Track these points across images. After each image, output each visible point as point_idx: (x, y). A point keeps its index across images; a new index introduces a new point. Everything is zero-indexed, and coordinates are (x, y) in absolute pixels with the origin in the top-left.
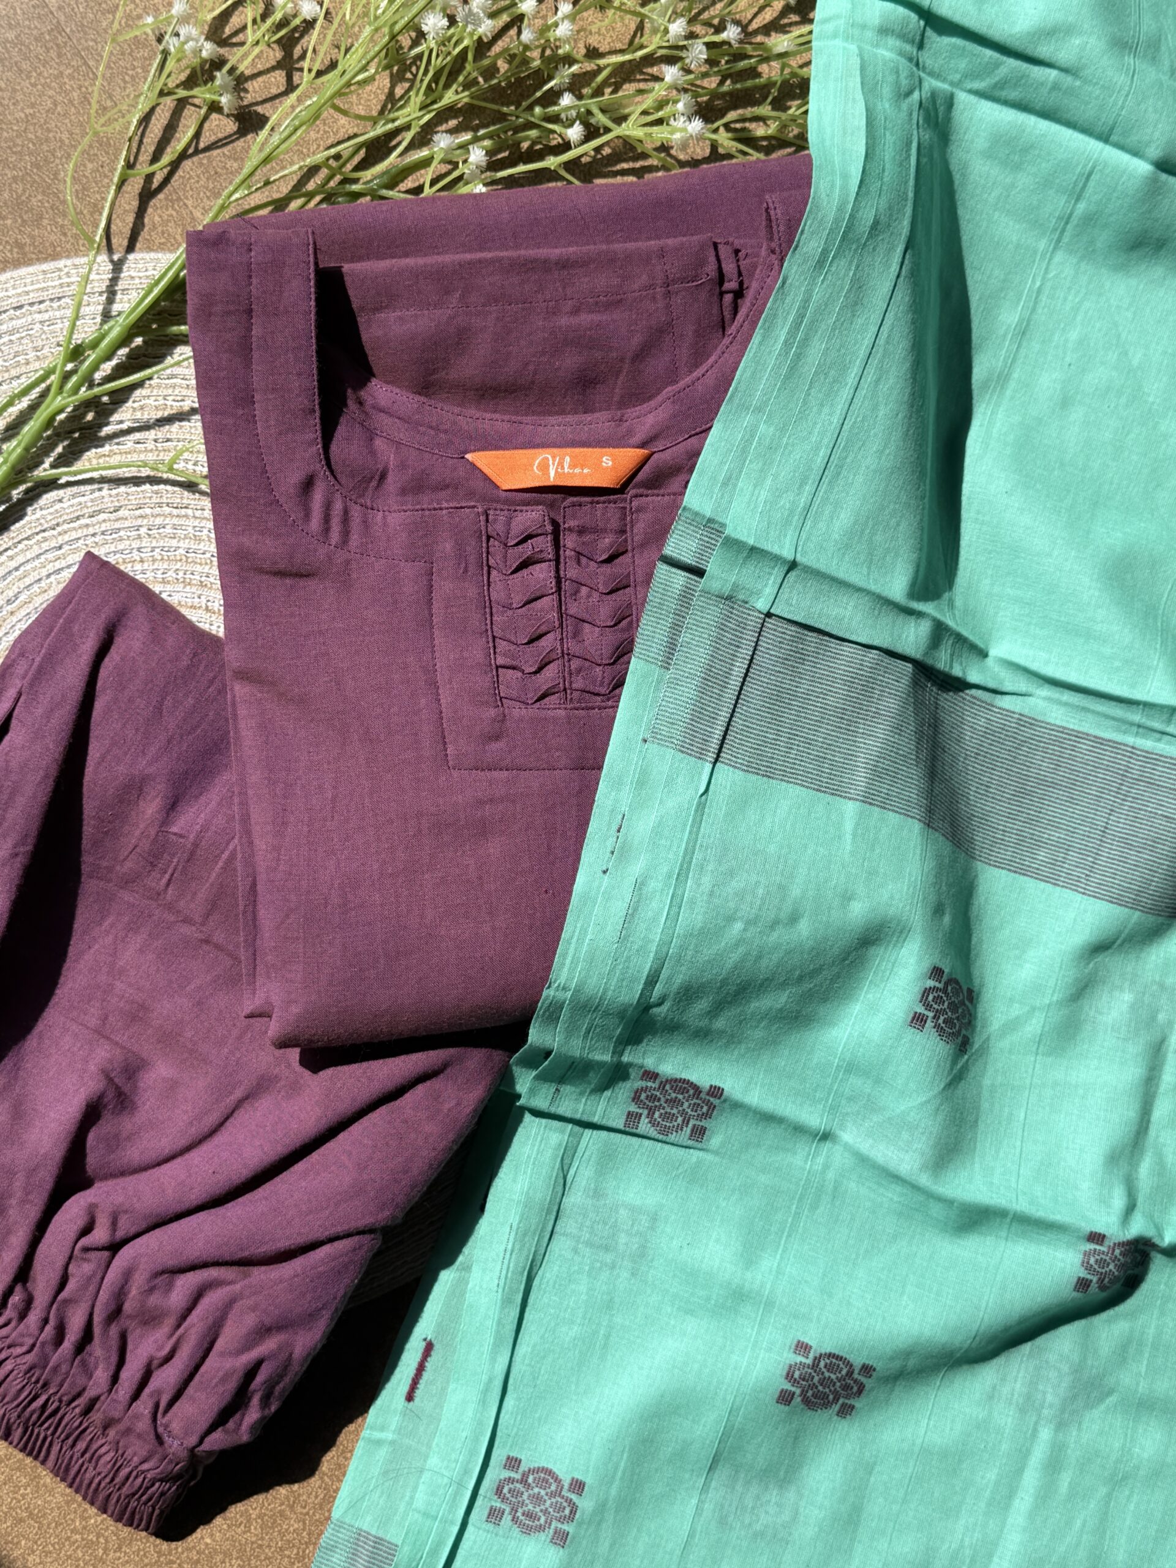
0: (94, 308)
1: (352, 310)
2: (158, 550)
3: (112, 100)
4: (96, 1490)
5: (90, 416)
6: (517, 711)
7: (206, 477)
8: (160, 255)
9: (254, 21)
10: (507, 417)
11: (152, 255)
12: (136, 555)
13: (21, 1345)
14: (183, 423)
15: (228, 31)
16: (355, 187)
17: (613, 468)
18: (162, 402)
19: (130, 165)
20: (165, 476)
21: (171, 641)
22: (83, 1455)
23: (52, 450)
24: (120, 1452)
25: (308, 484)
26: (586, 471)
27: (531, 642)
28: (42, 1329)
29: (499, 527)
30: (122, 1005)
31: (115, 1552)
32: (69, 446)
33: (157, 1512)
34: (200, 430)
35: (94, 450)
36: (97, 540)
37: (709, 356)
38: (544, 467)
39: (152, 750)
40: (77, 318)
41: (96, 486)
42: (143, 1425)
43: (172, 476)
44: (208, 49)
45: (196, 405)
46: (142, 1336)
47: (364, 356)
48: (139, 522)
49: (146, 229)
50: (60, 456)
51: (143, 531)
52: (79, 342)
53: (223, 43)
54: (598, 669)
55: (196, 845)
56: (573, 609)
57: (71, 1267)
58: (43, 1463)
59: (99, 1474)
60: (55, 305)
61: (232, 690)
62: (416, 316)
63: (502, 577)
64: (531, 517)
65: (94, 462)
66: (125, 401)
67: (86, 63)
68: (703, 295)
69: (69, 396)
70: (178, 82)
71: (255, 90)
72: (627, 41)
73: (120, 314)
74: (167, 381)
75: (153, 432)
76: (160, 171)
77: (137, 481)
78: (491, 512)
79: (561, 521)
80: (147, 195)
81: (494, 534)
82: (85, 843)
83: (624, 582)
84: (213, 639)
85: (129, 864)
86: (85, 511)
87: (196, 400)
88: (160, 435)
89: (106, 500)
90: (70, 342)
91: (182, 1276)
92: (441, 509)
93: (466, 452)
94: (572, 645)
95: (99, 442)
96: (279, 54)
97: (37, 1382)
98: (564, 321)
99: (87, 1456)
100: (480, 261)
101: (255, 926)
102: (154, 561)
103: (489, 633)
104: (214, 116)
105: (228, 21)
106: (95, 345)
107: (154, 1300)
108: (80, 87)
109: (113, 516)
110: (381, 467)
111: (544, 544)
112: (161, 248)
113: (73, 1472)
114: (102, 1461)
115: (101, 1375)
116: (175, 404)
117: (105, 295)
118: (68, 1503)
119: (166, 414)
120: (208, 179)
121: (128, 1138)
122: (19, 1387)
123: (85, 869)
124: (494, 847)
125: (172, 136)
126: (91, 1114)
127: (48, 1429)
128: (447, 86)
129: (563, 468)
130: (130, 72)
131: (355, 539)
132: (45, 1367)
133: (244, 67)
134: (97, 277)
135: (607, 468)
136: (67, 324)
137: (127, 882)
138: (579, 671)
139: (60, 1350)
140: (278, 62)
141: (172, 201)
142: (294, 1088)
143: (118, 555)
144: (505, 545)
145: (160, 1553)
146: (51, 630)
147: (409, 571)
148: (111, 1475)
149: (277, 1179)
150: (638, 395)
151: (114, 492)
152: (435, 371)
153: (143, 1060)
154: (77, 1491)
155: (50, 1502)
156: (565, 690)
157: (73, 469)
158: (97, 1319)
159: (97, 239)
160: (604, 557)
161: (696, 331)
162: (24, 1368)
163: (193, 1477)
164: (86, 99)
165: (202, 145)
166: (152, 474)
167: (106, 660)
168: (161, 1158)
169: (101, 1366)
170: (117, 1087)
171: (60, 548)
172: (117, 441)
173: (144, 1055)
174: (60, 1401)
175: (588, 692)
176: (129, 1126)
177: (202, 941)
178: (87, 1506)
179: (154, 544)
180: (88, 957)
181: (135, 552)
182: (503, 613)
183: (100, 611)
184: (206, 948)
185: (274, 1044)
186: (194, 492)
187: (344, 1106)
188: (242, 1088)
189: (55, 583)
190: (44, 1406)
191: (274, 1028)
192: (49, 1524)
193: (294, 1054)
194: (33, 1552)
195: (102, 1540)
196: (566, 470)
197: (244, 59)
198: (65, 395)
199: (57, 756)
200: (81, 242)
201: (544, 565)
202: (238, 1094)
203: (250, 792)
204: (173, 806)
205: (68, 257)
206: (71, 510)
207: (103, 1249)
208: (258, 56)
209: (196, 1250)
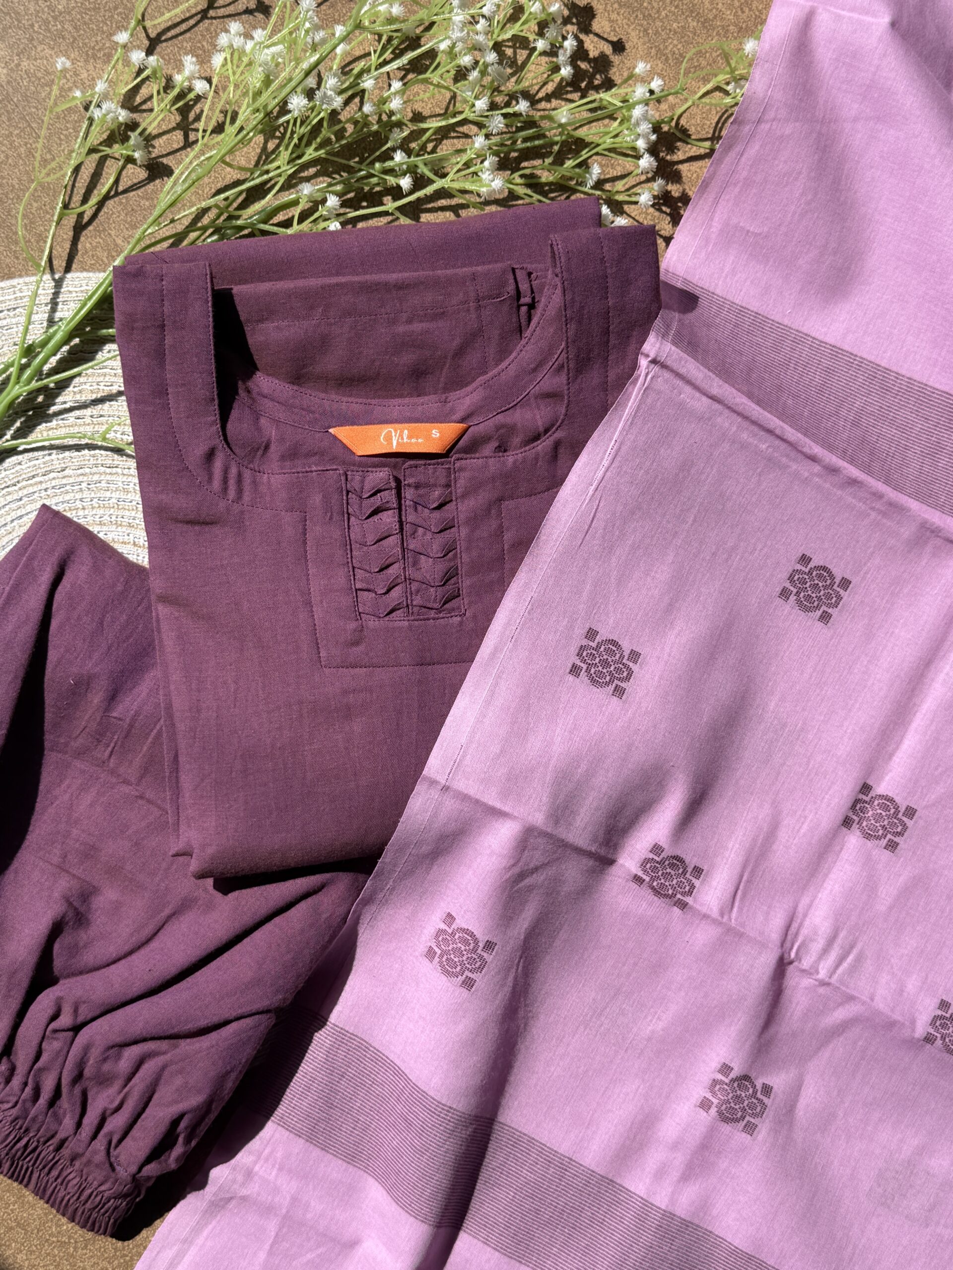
0: (41, 316)
1: (240, 322)
2: (96, 500)
3: (51, 154)
4: (67, 1205)
5: (40, 399)
6: (372, 623)
7: (131, 444)
8: (91, 274)
9: (159, 93)
10: (360, 400)
11: (85, 274)
12: (79, 504)
13: (8, 1102)
14: (112, 403)
15: (138, 100)
16: (240, 222)
17: (440, 438)
18: (96, 387)
19: (66, 206)
20: (100, 443)
21: (108, 573)
22: (56, 1180)
23: (12, 425)
24: (84, 1178)
25: (210, 455)
26: (420, 441)
27: (381, 570)
28: (23, 1090)
29: (355, 484)
30: (77, 845)
31: (82, 1249)
32: (25, 421)
33: (112, 1221)
34: (126, 408)
35: (44, 425)
36: (48, 493)
37: (511, 353)
38: (389, 438)
39: (96, 656)
40: (29, 322)
41: (47, 452)
42: (100, 1157)
43: (105, 444)
44: (123, 115)
45: (122, 389)
46: (97, 1093)
47: (250, 356)
48: (81, 478)
49: (80, 253)
50: (18, 429)
51: (84, 485)
52: (30, 342)
53: (134, 109)
54: (432, 590)
55: (131, 726)
56: (412, 545)
57: (44, 1044)
58: (26, 1186)
59: (69, 1193)
60: (12, 313)
61: (156, 609)
62: (289, 326)
63: (359, 522)
64: (381, 475)
65: (45, 434)
66: (67, 386)
67: (29, 125)
68: (505, 308)
69: (25, 386)
70: (101, 140)
71: (160, 146)
72: (444, 106)
73: (61, 320)
74: (99, 371)
75: (89, 410)
76: (89, 209)
77: (78, 448)
78: (349, 473)
79: (402, 478)
80: (79, 228)
81: (352, 490)
82: (47, 726)
83: (450, 524)
84: (140, 569)
85: (80, 740)
86: (39, 471)
87: (122, 385)
88: (95, 412)
89: (54, 462)
90: (24, 343)
91: (127, 1049)
92: (311, 472)
93: (330, 427)
94: (410, 572)
95: (48, 418)
96: (178, 118)
97: (20, 1128)
98: (401, 329)
99: (59, 1180)
100: (337, 284)
101: (178, 787)
102: (93, 508)
103: (350, 565)
104: (130, 166)
105: (138, 92)
106: (44, 344)
107: (106, 1067)
108: (26, 144)
109: (60, 475)
110: (265, 440)
111: (389, 496)
112: (92, 269)
113: (49, 1192)
114: (70, 1185)
115: (68, 1122)
116: (106, 388)
117: (49, 307)
118: (46, 1214)
119: (99, 396)
120: (126, 215)
121: (85, 946)
122: (7, 1132)
123: (47, 744)
124: (357, 726)
125: (98, 181)
126: (56, 930)
127: (29, 1161)
128: (309, 144)
129: (403, 439)
130: (64, 132)
131: (247, 497)
132: (26, 1118)
133: (152, 129)
134: (44, 292)
135: (434, 439)
136: (21, 328)
137: (79, 754)
138: (418, 591)
139: (37, 1105)
140: (178, 124)
141: (99, 231)
142: (210, 907)
143: (65, 505)
144: (361, 497)
145: (116, 1250)
146: (17, 566)
147: (288, 518)
148: (77, 1195)
149: (198, 974)
150: (458, 382)
151: (61, 456)
152: (304, 366)
153: (94, 887)
154: (52, 1206)
155: (32, 1215)
156: (408, 606)
157: (29, 439)
158: (65, 1082)
159: (43, 264)
160: (435, 505)
161: (500, 335)
162: (10, 1119)
163: (138, 1195)
164: (30, 153)
165: (121, 189)
166: (90, 442)
167: (60, 588)
168: (110, 960)
169: (68, 1116)
170: (76, 909)
171: (21, 499)
172: (62, 417)
173: (95, 883)
174: (38, 1142)
175: (425, 607)
176: (85, 937)
177: (137, 797)
178: (61, 1217)
179: (93, 495)
180: (51, 810)
181: (78, 502)
182: (360, 549)
183: (54, 551)
184: (140, 802)
185: (195, 876)
186: (122, 455)
187: (247, 920)
188: (170, 907)
189: (17, 527)
190: (26, 1146)
191: (194, 865)
192: (33, 1230)
193: (210, 882)
194: (21, 1251)
195: (72, 1241)
196: (405, 440)
197: (151, 123)
198: (21, 384)
199: (23, 661)
200: (30, 264)
201: (390, 512)
202: (167, 912)
203: (172, 687)
204: (113, 697)
205: (20, 276)
206: (29, 470)
207: (68, 1030)
208: (163, 120)
209: (137, 1029)
